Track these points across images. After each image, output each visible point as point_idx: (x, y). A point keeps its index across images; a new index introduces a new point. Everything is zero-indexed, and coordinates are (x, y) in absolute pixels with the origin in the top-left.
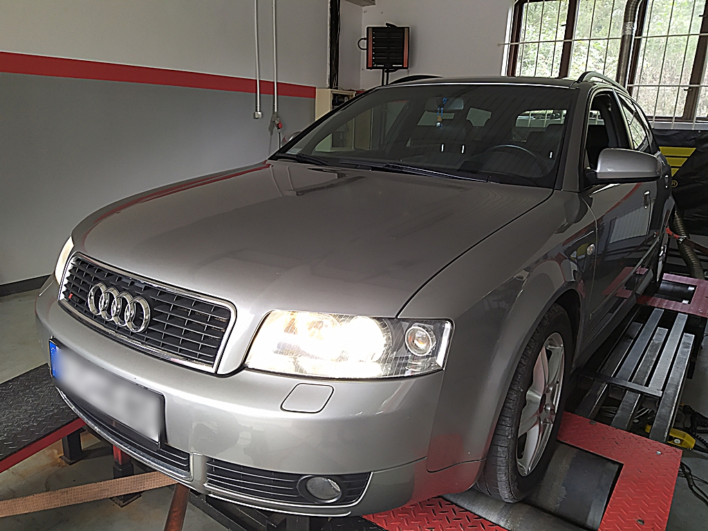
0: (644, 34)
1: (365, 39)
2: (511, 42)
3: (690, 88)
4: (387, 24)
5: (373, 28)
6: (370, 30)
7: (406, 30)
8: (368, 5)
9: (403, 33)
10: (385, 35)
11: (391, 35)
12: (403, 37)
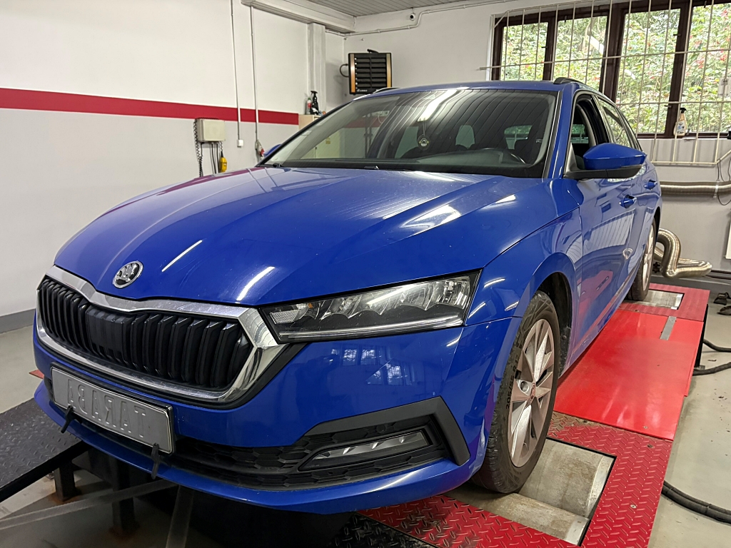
0: (623, 55)
1: (346, 65)
2: (493, 65)
3: (669, 104)
4: (368, 50)
5: (355, 54)
6: (352, 56)
7: (388, 55)
8: (349, 32)
9: (386, 58)
10: (368, 61)
11: (373, 60)
12: (386, 63)
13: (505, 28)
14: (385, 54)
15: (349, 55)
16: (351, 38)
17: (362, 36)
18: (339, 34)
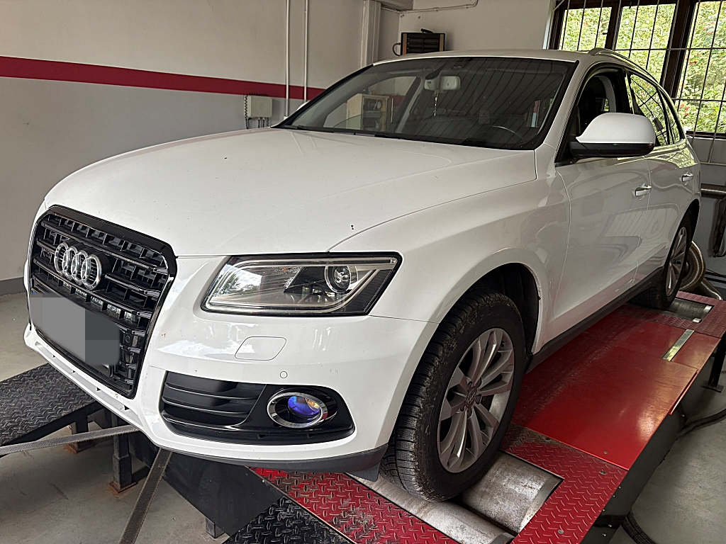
1: (399, 44)
4: (422, 30)
5: (408, 33)
7: (442, 36)
8: (405, 10)
9: (439, 39)
10: (420, 41)
11: (426, 41)
12: (439, 44)
13: (566, 11)
14: (440, 34)
15: (402, 34)
16: (408, 15)
17: (418, 14)
18: (396, 11)
